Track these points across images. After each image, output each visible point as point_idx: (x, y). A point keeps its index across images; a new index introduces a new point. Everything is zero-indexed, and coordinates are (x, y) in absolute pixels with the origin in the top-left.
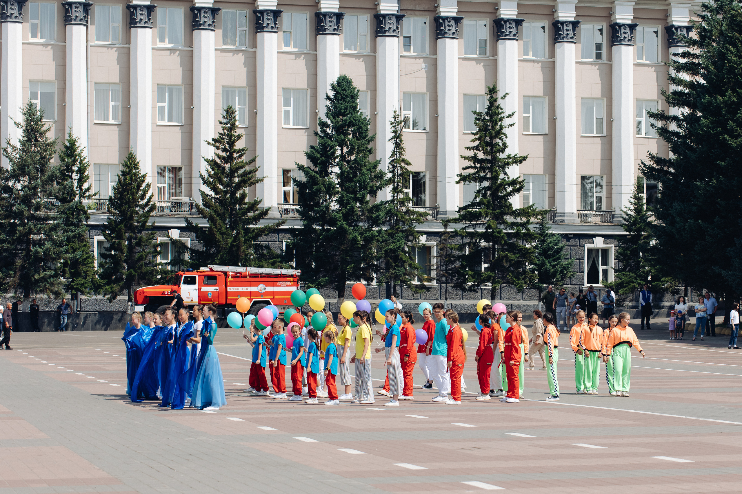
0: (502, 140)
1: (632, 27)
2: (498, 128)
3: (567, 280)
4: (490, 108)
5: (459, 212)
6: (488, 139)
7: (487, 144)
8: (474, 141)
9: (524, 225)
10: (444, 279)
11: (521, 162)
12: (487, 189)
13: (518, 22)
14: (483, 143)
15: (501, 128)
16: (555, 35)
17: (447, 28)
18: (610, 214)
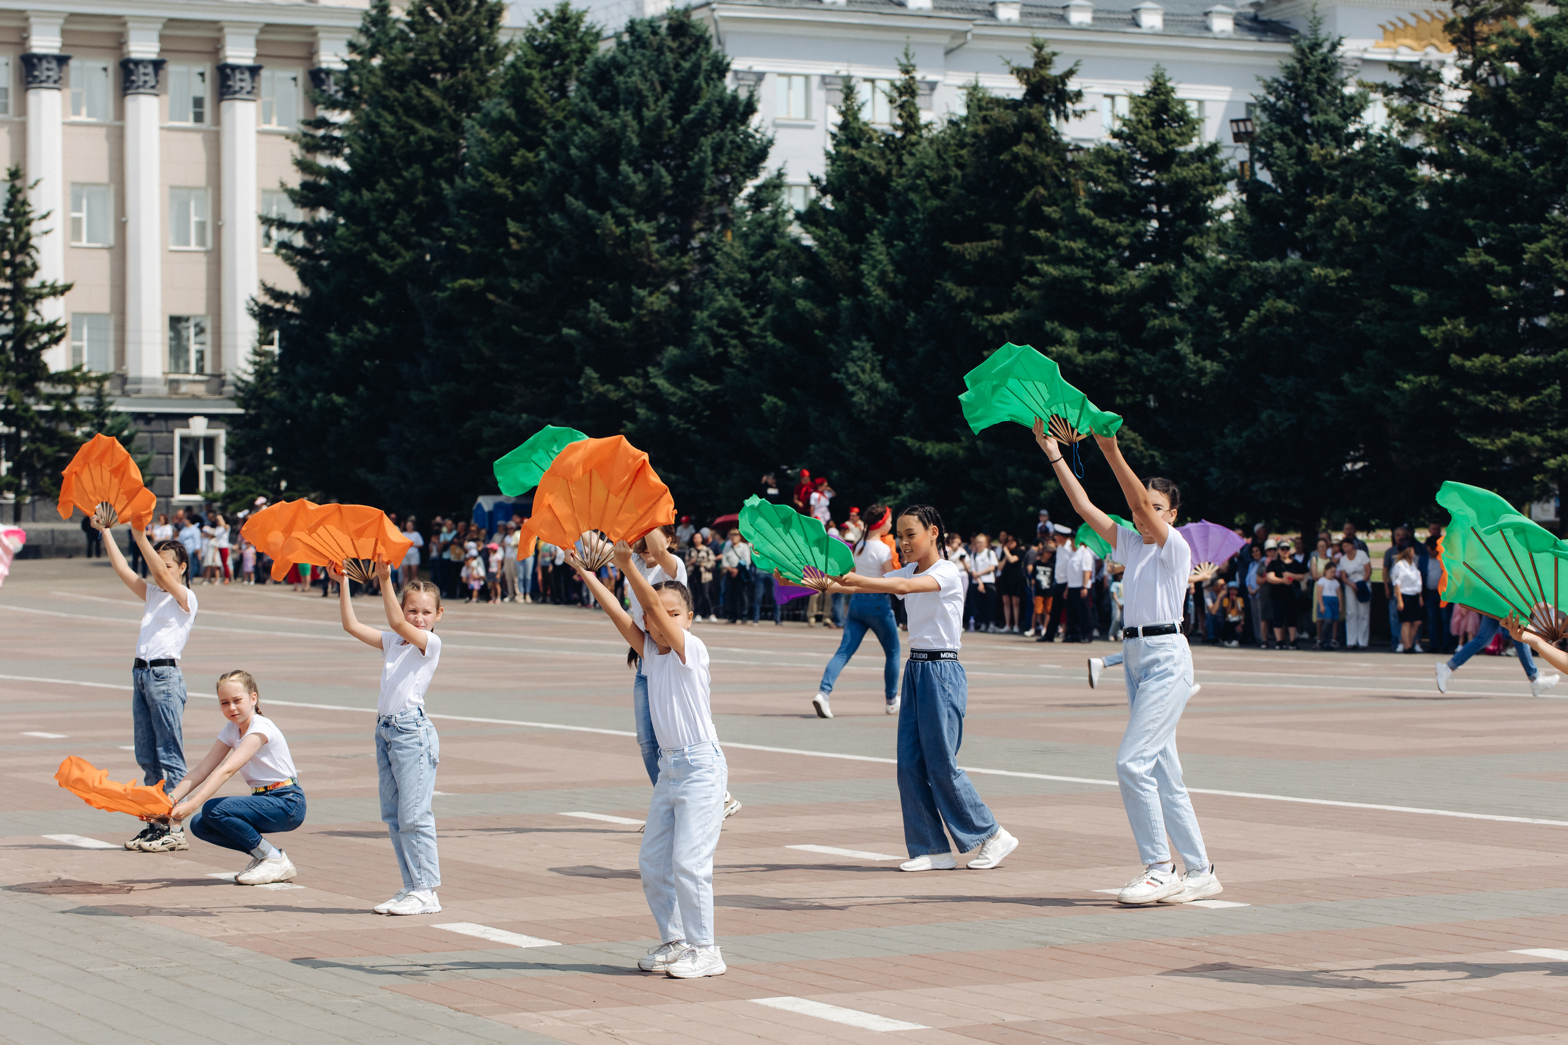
0: (31, 257)
1: (254, 71)
2: (22, 237)
4: (10, 204)
6: (7, 255)
7: (7, 264)
9: (68, 398)
11: (62, 293)
12: (5, 338)
13: (62, 60)
15: (29, 237)
16: (125, 82)
18: (218, 380)
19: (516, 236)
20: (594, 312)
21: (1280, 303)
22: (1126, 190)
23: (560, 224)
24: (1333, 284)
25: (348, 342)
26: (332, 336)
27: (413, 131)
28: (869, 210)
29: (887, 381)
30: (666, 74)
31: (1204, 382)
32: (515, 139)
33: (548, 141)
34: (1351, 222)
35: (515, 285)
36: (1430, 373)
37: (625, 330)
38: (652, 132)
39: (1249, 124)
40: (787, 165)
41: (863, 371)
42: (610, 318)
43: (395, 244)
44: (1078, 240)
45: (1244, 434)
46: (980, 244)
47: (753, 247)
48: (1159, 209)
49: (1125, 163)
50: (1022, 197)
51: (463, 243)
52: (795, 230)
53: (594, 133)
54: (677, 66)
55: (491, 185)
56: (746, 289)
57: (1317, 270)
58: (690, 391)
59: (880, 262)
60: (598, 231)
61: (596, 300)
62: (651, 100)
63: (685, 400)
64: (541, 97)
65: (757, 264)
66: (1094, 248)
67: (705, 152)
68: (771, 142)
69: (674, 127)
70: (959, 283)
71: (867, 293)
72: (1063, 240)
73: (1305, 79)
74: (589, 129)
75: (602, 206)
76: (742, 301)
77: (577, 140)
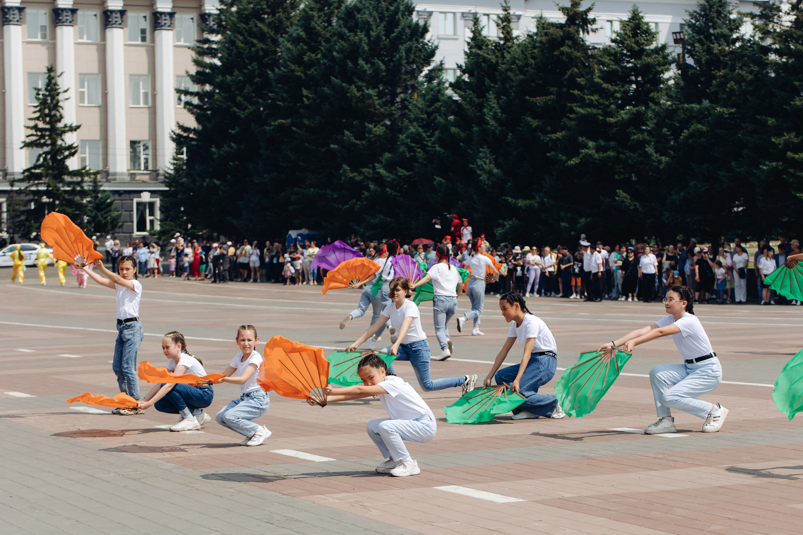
0: (59, 112)
1: (171, 15)
2: (55, 102)
3: (117, 230)
4: (48, 85)
5: (23, 173)
6: (47, 111)
7: (47, 115)
8: (35, 112)
9: (79, 183)
10: (11, 231)
11: (75, 130)
12: (46, 153)
13: (73, 11)
14: (42, 114)
15: (58, 102)
16: (106, 22)
17: (12, 16)
18: (155, 172)
19: (307, 97)
20: (347, 136)
21: (700, 126)
22: (619, 69)
23: (328, 92)
24: (727, 116)
25: (222, 152)
26: (213, 149)
27: (254, 45)
28: (487, 81)
29: (497, 169)
30: (382, 13)
31: (661, 167)
32: (305, 47)
33: (322, 48)
34: (736, 84)
35: (306, 122)
36: (777, 161)
37: (363, 145)
38: (375, 43)
39: (682, 35)
40: (445, 59)
41: (485, 164)
42: (355, 139)
43: (245, 102)
44: (595, 95)
45: (682, 194)
46: (544, 97)
47: (428, 101)
48: (636, 78)
49: (618, 55)
50: (566, 73)
51: (279, 101)
52: (449, 92)
53: (345, 44)
54: (388, 9)
55: (293, 71)
56: (424, 123)
57: (718, 109)
58: (397, 175)
59: (494, 108)
60: (348, 95)
61: (347, 130)
62: (374, 27)
63: (394, 180)
64: (319, 26)
65: (430, 110)
66: (603, 99)
67: (402, 53)
68: (437, 47)
69: (386, 40)
70: (534, 118)
71: (487, 123)
72: (587, 95)
73: (710, 11)
74: (343, 43)
75: (351, 82)
76: (422, 129)
77: (337, 47)
